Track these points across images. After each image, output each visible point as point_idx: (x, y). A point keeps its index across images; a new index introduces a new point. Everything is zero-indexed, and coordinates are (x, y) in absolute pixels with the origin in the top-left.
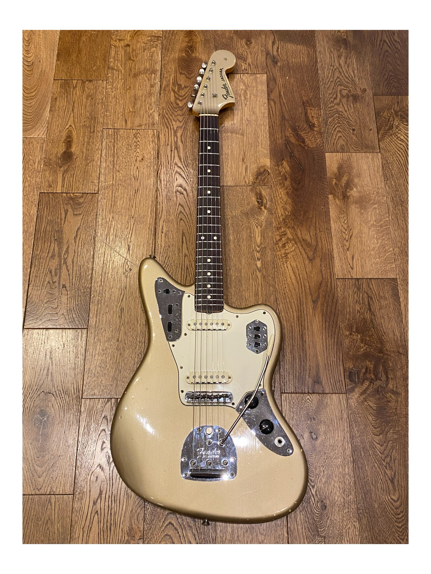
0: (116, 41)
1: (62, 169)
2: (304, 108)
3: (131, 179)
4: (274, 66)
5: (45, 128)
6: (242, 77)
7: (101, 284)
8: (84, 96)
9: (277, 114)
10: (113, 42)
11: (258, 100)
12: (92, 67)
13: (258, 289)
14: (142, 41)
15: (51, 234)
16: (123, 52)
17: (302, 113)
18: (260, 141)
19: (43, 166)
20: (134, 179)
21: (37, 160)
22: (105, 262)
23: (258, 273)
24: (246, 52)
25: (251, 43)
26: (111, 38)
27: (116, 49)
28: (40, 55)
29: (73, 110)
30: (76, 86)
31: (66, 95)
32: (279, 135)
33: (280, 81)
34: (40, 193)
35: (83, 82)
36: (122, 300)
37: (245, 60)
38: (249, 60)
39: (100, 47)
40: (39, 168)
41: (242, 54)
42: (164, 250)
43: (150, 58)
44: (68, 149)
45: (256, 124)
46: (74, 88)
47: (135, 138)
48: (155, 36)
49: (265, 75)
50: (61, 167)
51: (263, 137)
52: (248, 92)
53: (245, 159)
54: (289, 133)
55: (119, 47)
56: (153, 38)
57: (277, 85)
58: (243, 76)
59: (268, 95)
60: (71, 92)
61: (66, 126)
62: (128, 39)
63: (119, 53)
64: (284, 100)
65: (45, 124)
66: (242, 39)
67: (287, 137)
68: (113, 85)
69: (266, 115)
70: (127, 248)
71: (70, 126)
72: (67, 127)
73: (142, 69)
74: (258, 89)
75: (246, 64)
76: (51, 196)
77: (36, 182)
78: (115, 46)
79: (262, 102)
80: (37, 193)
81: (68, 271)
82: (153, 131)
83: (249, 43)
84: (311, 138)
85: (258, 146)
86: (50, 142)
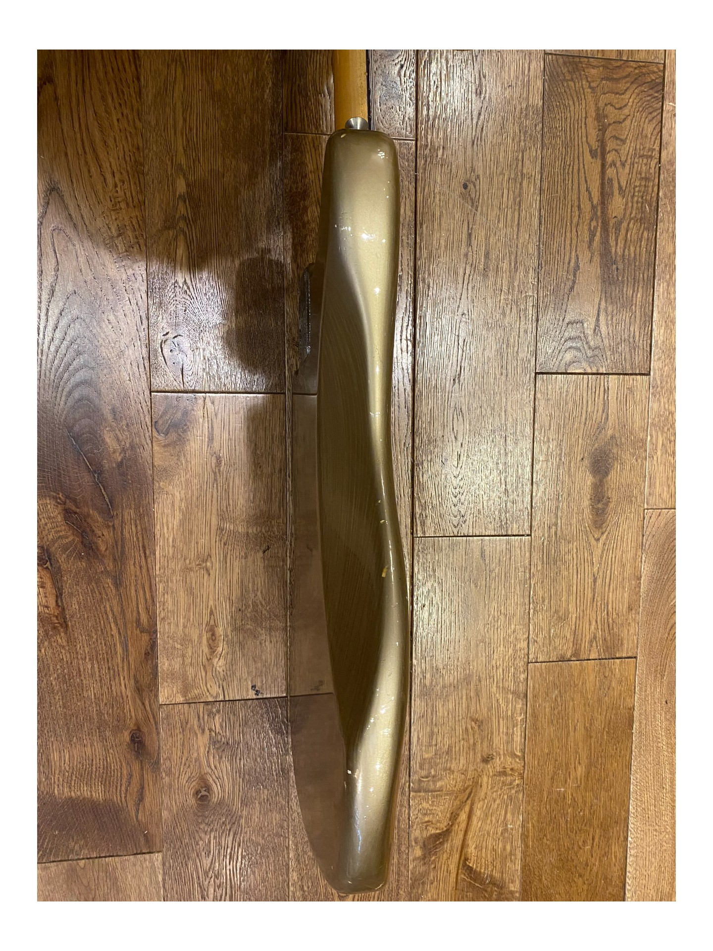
0: (512, 769)
1: (610, 432)
2: (63, 609)
3: (469, 409)
4: (139, 729)
5: (648, 533)
6: (221, 691)
7: (523, 154)
8: (574, 619)
9: (133, 592)
10: (518, 765)
11: (181, 628)
12: (561, 697)
13: (185, 120)
14: (455, 773)
15: (623, 277)
16: (496, 740)
17: (71, 595)
18: (177, 513)
19: (646, 440)
20: (463, 408)
21: (659, 453)
22: (517, 208)
23: (183, 162)
24: (210, 766)
25: (197, 792)
26: (523, 778)
27: (512, 748)
28: (665, 717)
29: (595, 581)
30: (591, 642)
31: (610, 620)
32: (130, 531)
33: (124, 687)
34: (649, 374)
35: (577, 655)
36: (480, 114)
37: (214, 742)
38: (202, 741)
39: (546, 751)
40: (654, 433)
41: (221, 758)
43: (436, 730)
44: (601, 481)
45: (188, 561)
46: (595, 637)
47: (463, 513)
48: (426, 791)
49: (162, 699)
50: (613, 437)
51: (170, 526)
52: (206, 650)
53: (213, 466)
54: (104, 539)
55: (504, 754)
56: (432, 787)
57: (132, 674)
58: (218, 695)
59: (153, 645)
60: (600, 627)
61: (607, 539)
62: (485, 779)
63: (505, 737)
64: (115, 632)
65: (648, 543)
66: (221, 803)
67: (108, 527)
68: (515, 651)
69: (161, 587)
70: (473, 239)
71: (598, 540)
72: (604, 536)
73: (452, 698)
74: (179, 660)
75: (210, 730)
76: (628, 367)
77: (659, 401)
78: (514, 755)
79: (169, 624)
80: (654, 374)
81: (587, 190)
82: (424, 532)
83: (203, 793)
84: (49, 525)
85: (181, 500)
86: (636, 498)
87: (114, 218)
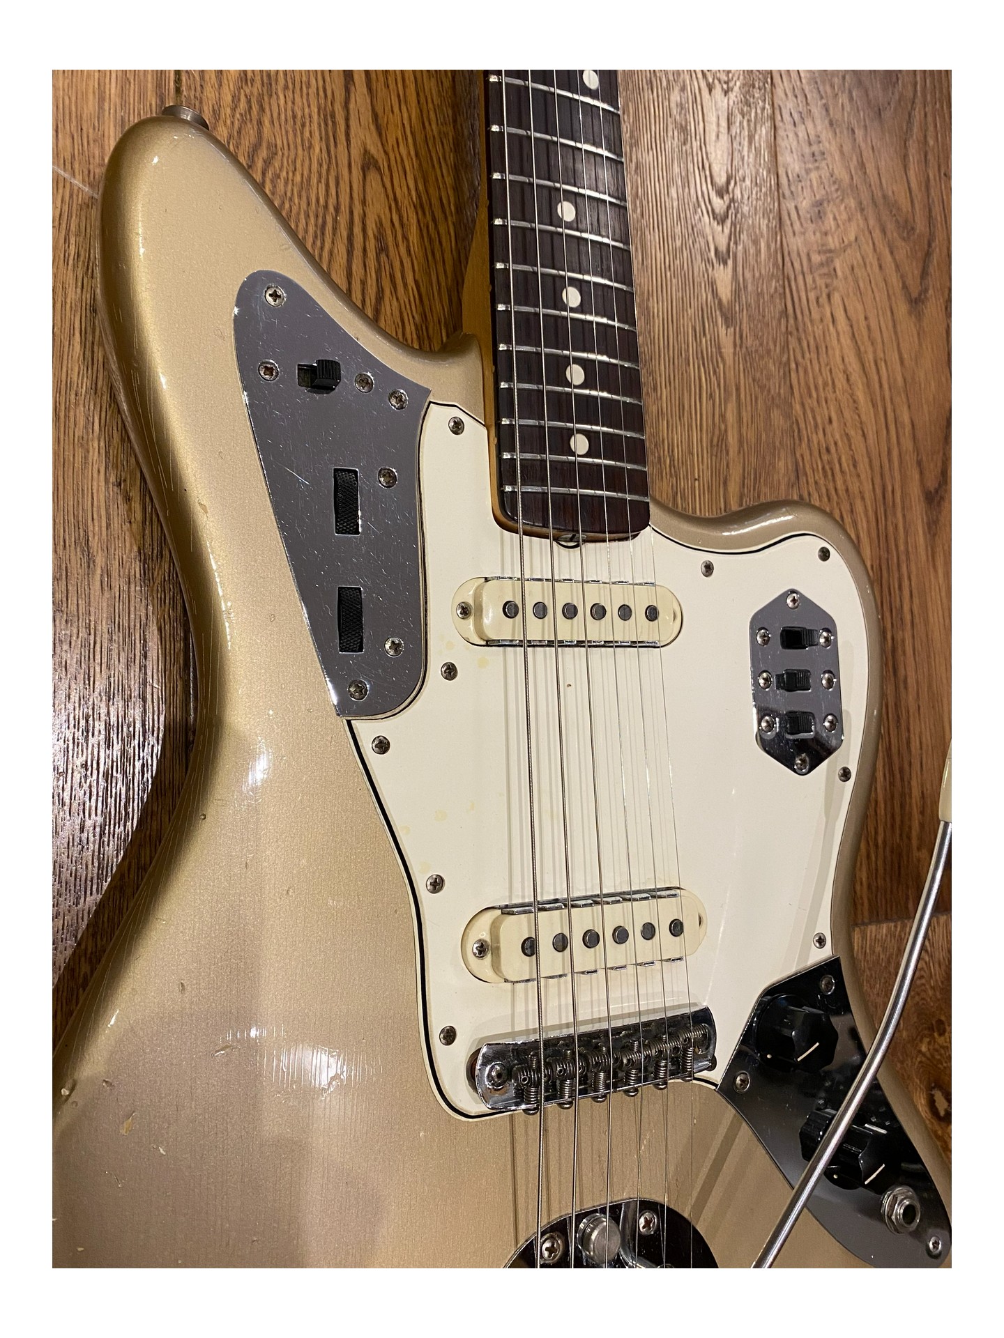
42: (236, 99)
87: (830, 238)
